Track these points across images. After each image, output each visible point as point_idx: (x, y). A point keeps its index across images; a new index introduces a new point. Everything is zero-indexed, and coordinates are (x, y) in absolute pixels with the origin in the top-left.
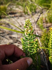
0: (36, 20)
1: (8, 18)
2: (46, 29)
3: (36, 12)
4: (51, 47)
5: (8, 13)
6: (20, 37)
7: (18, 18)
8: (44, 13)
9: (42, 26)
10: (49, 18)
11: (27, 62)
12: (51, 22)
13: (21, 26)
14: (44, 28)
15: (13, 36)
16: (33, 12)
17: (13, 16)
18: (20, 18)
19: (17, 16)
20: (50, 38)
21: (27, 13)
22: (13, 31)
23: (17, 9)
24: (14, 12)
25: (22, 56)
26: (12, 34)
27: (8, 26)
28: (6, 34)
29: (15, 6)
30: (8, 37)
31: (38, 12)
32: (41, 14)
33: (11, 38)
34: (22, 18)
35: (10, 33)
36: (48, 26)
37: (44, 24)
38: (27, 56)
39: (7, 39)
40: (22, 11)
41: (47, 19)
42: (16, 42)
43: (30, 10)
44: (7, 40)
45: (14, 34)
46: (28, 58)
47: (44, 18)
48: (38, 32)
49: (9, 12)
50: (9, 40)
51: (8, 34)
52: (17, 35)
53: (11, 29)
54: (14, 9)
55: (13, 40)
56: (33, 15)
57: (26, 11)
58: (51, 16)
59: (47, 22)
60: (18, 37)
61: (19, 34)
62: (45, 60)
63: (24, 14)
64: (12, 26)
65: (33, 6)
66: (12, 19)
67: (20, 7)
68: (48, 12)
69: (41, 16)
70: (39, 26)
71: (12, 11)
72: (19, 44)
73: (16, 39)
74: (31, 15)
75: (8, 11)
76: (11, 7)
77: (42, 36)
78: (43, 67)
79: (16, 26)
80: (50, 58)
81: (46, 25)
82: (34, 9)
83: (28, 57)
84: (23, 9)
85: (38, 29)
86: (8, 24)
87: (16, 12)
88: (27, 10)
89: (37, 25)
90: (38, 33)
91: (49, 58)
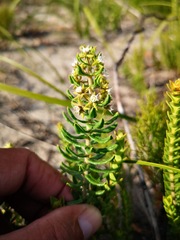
0: (118, 57)
1: (16, 50)
2: (152, 91)
3: (119, 31)
4: (171, 158)
5: (18, 32)
6: (58, 119)
7: (55, 52)
8: (147, 33)
9: (141, 80)
10: (166, 52)
12: (173, 66)
13: (62, 81)
14: (148, 87)
15: (34, 115)
16: (108, 32)
17: (36, 42)
18: (62, 51)
19: (49, 45)
20: (170, 125)
21: (87, 32)
22: (34, 100)
23: (52, 19)
24: (42, 28)
26: (29, 107)
27: (17, 81)
29: (44, 9)
30: (13, 118)
31: (128, 31)
32: (138, 37)
33: (25, 122)
34: (69, 52)
35: (23, 104)
36: (161, 81)
37: (148, 72)
39: (11, 126)
40: (68, 26)
41: (160, 56)
42: (43, 139)
43: (99, 23)
44: (13, 131)
45: (38, 108)
47: (148, 53)
48: (126, 100)
49: (23, 28)
50: (17, 130)
51: (16, 110)
52: (50, 111)
53: (26, 90)
54: (39, 17)
55: (33, 130)
56: (108, 39)
57: (83, 26)
58: (173, 46)
59: (158, 66)
60: (53, 118)
61: (57, 109)
62: (147, 206)
63: (75, 36)
64: (32, 80)
65: (110, 9)
66: (30, 56)
67: (64, 11)
68: (164, 30)
69: (136, 46)
70: (130, 80)
71: (33, 27)
72: (54, 144)
73: (44, 128)
74: (101, 40)
75: (18, 24)
76: (31, 10)
77: (140, 114)
78: (139, 230)
79: (44, 82)
80: (169, 201)
81: (156, 79)
82: (111, 20)
84: (74, 19)
85: (125, 90)
86: (16, 73)
87: (48, 29)
88: (88, 23)
89: (122, 75)
90: (124, 106)
91: (161, 200)
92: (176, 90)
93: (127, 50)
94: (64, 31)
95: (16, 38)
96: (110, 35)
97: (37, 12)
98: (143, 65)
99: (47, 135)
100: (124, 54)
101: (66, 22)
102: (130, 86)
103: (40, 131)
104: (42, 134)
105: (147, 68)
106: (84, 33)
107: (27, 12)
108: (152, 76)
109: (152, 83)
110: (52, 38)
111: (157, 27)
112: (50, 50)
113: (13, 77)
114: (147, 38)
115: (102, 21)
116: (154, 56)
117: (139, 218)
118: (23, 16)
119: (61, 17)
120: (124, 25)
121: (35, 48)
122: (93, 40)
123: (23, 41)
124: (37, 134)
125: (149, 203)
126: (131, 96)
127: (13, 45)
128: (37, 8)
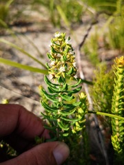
0: (80, 41)
1: (10, 35)
2: (104, 64)
3: (81, 22)
4: (117, 110)
5: (11, 23)
6: (39, 83)
7: (37, 37)
8: (100, 24)
9: (96, 56)
10: (113, 37)
11: (52, 155)
12: (117, 47)
13: (42, 56)
14: (101, 61)
15: (22, 80)
16: (74, 23)
17: (24, 29)
18: (41, 35)
19: (33, 32)
20: (116, 87)
21: (59, 23)
22: (22, 69)
23: (35, 14)
24: (27, 20)
25: (40, 136)
26: (19, 74)
27: (10, 56)
28: (5, 74)
29: (29, 7)
30: (8, 82)
31: (87, 23)
32: (94, 27)
33: (16, 85)
34: (47, 36)
35: (14, 72)
36: (109, 57)
37: (100, 51)
38: (55, 139)
39: (7, 87)
40: (46, 19)
41: (108, 40)
42: (28, 96)
43: (67, 17)
44: (7, 90)
45: (25, 75)
46: (57, 143)
47: (101, 38)
48: (86, 71)
49: (15, 20)
50: (11, 90)
51: (10, 76)
52: (33, 77)
53: (16, 62)
54: (26, 12)
55: (22, 90)
56: (73, 28)
57: (56, 19)
58: (118, 34)
59: (107, 47)
60: (36, 82)
61: (38, 76)
62: (100, 142)
63: (50, 26)
64: (21, 55)
65: (74, 8)
66: (19, 39)
67: (43, 9)
68: (111, 23)
69: (92, 33)
70: (88, 56)
71: (22, 19)
72: (36, 100)
73: (29, 89)
74: (69, 29)
75: (11, 17)
76: (20, 7)
77: (96, 80)
78: (95, 159)
79: (30, 56)
81: (106, 55)
82: (75, 15)
83: (57, 140)
84: (50, 14)
85: (85, 63)
86: (10, 51)
87: (32, 20)
88: (59, 17)
89: (83, 53)
90: (84, 74)
91: (110, 138)
92: (120, 64)
93: (86, 36)
94: (43, 22)
95: (10, 27)
96: (75, 25)
97: (24, 9)
98: (97, 46)
99: (31, 93)
100: (85, 39)
101: (44, 16)
102: (89, 60)
103: (26, 91)
104: (28, 93)
105: (100, 48)
106: (56, 24)
107: (17, 9)
108: (103, 53)
109: (103, 58)
110: (34, 27)
111: (107, 20)
112: (34, 35)
113: (8, 54)
114: (99, 27)
115: (69, 16)
116: (104, 40)
117: (95, 151)
118: (15, 12)
119: (41, 12)
120: (84, 19)
121: (23, 34)
122: (63, 28)
123: (15, 29)
124: (25, 93)
125: (102, 140)
126: (89, 67)
127: (8, 31)
128: (24, 6)
